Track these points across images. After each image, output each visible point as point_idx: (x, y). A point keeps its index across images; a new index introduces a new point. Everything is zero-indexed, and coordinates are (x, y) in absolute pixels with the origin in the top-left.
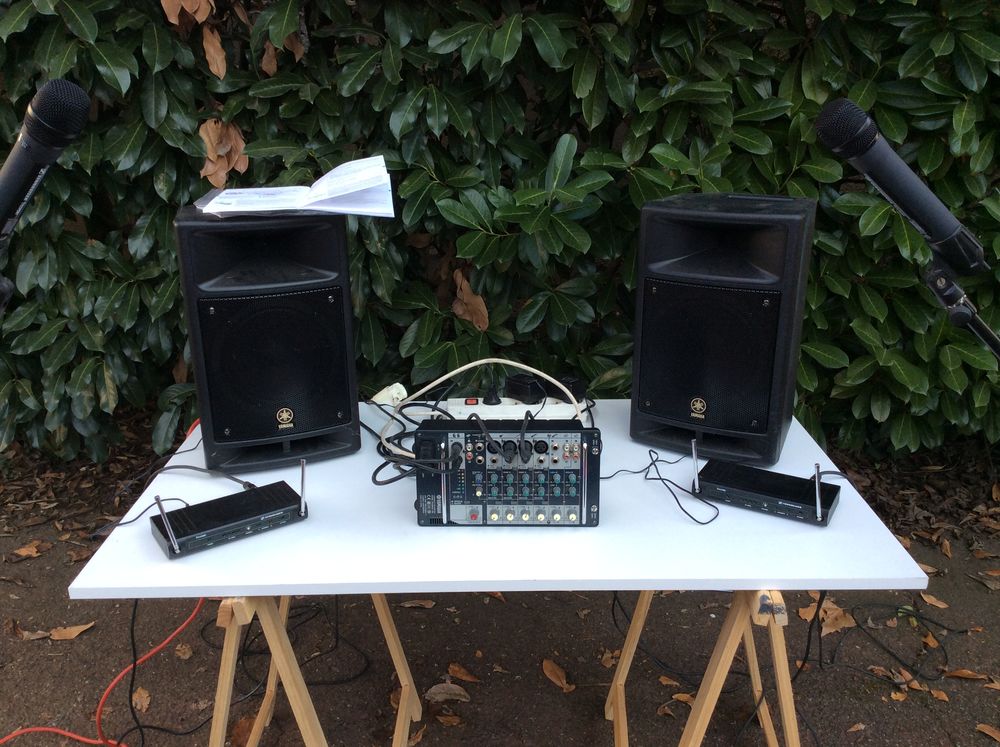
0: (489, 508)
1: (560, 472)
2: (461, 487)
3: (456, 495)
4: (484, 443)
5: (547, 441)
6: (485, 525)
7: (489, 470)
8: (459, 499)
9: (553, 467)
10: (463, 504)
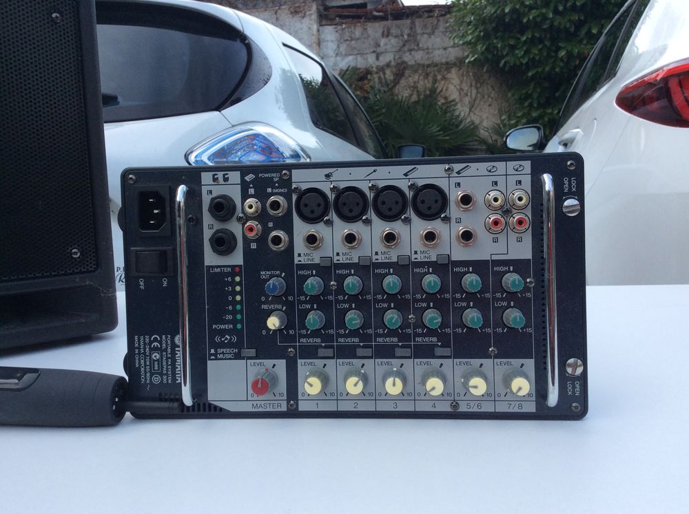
0: (303, 366)
1: (479, 267)
2: (234, 313)
3: (222, 333)
4: (288, 197)
5: (442, 184)
6: (293, 413)
7: (302, 267)
8: (230, 345)
9: (460, 253)
10: (238, 357)
